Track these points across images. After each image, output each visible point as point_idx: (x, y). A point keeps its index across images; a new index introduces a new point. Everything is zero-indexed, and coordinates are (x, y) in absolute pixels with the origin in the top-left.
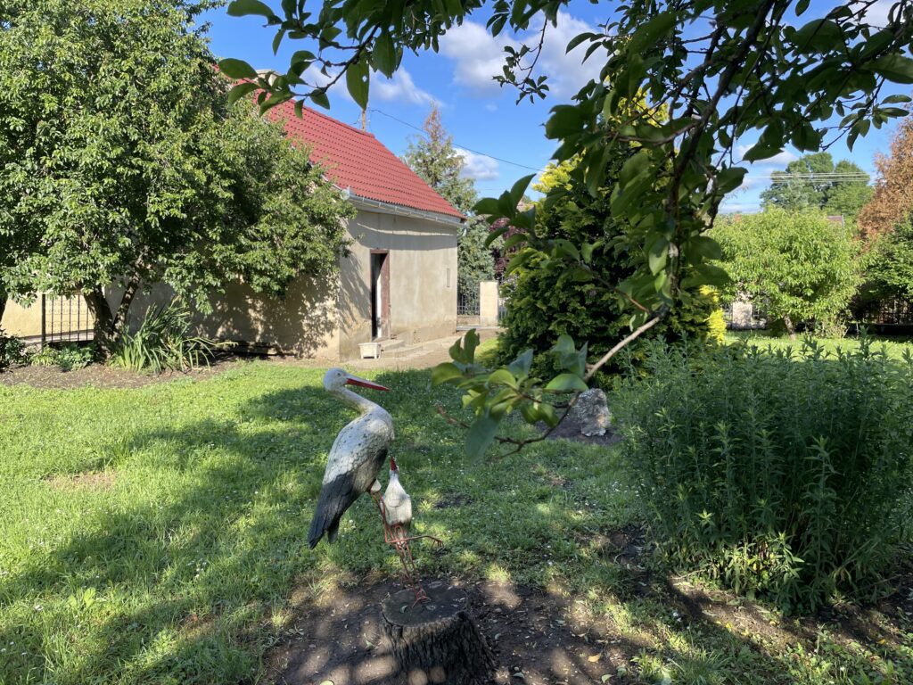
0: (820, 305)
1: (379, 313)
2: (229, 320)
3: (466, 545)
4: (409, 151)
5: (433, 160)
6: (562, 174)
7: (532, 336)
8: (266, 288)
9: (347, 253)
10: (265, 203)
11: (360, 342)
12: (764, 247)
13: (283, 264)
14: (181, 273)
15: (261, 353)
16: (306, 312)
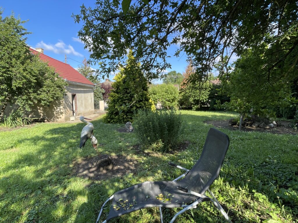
0: (174, 103)
1: (74, 109)
2: (32, 113)
3: (106, 151)
4: (79, 68)
5: (85, 71)
6: (119, 76)
7: (114, 112)
8: (45, 104)
9: (66, 95)
10: (44, 83)
11: (70, 117)
12: (162, 91)
13: (50, 98)
14: (21, 101)
15: (42, 121)
16: (55, 110)
